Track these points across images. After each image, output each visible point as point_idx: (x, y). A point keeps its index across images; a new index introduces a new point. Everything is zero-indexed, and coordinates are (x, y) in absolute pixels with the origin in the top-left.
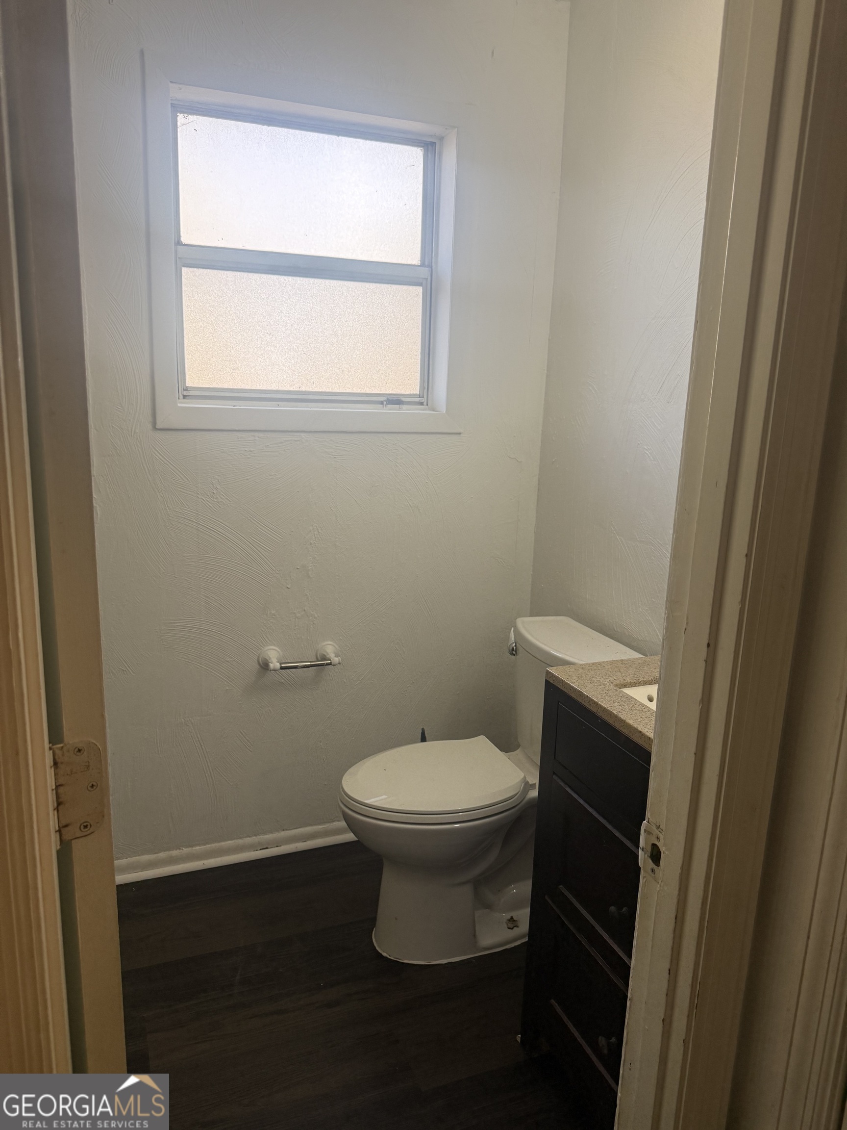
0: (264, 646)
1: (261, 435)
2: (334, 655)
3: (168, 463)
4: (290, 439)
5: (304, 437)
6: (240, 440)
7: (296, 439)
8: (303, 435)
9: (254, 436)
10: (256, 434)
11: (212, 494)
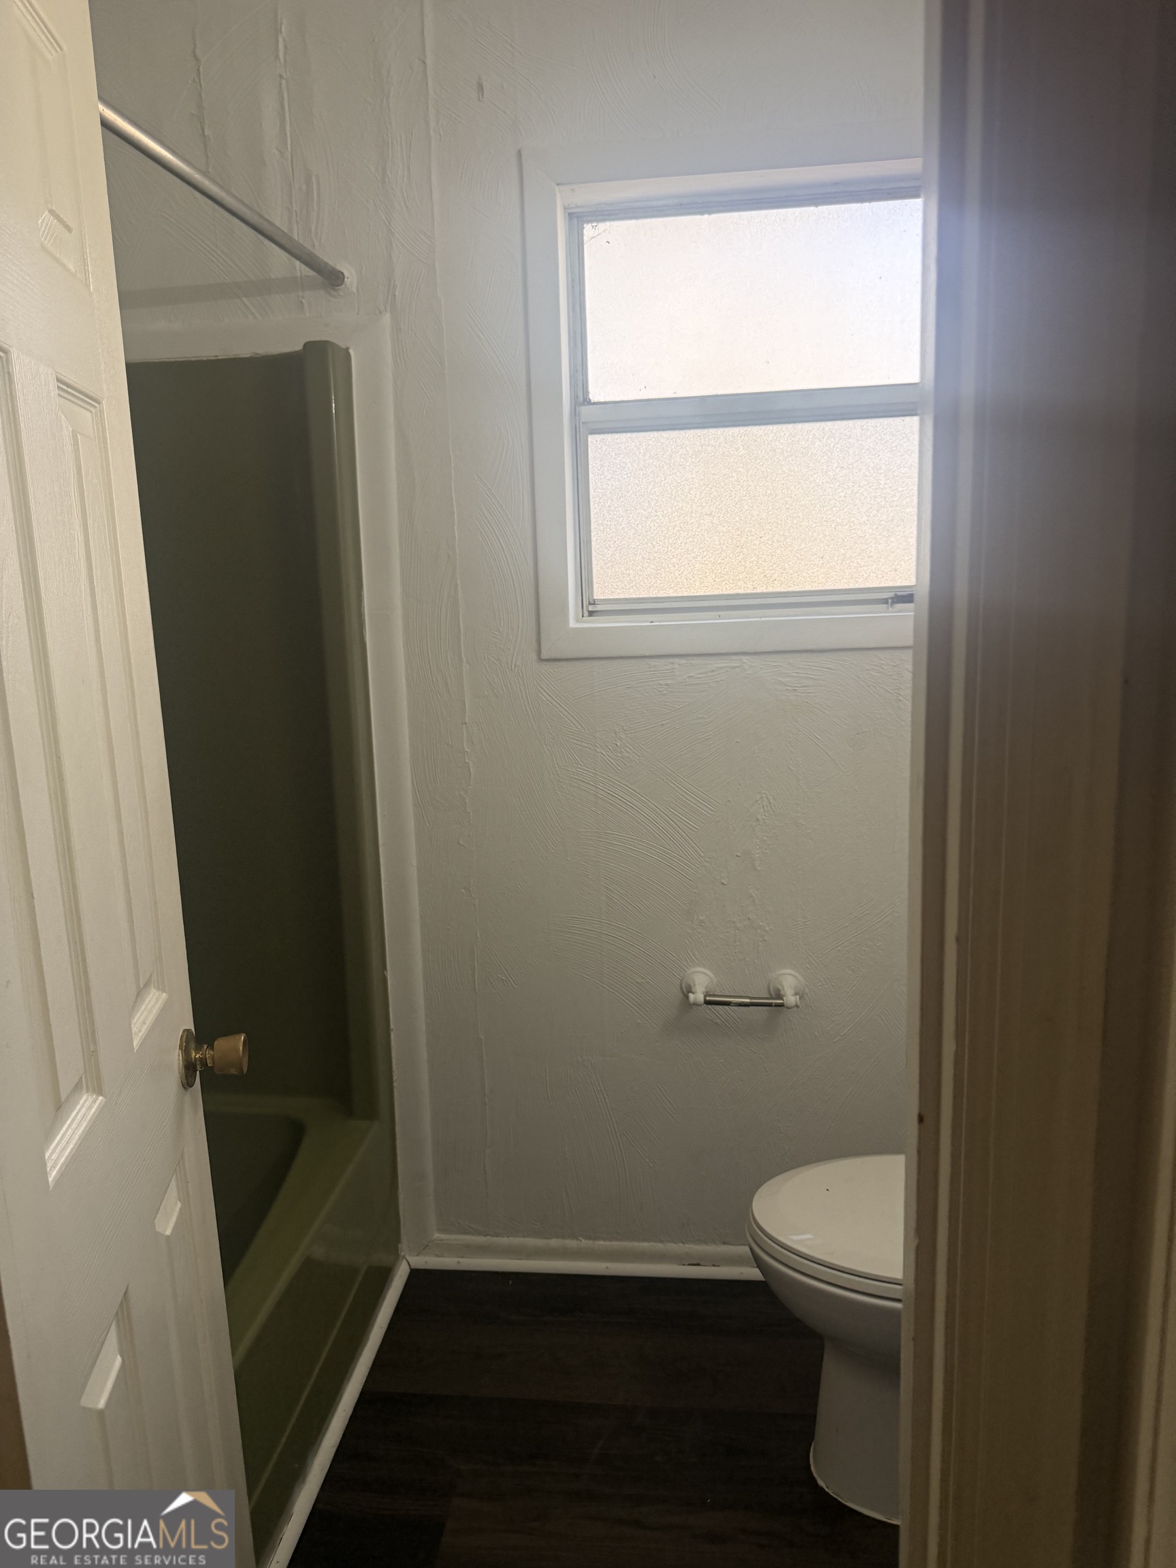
0: (690, 966)
1: (683, 661)
2: (793, 992)
3: (558, 706)
4: (725, 665)
5: (746, 661)
6: (652, 669)
7: (734, 665)
8: (745, 659)
9: (673, 663)
10: (676, 660)
11: (615, 746)
